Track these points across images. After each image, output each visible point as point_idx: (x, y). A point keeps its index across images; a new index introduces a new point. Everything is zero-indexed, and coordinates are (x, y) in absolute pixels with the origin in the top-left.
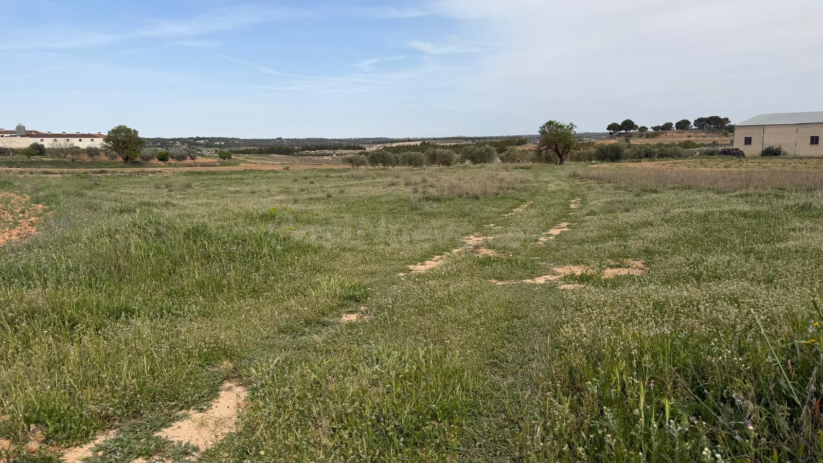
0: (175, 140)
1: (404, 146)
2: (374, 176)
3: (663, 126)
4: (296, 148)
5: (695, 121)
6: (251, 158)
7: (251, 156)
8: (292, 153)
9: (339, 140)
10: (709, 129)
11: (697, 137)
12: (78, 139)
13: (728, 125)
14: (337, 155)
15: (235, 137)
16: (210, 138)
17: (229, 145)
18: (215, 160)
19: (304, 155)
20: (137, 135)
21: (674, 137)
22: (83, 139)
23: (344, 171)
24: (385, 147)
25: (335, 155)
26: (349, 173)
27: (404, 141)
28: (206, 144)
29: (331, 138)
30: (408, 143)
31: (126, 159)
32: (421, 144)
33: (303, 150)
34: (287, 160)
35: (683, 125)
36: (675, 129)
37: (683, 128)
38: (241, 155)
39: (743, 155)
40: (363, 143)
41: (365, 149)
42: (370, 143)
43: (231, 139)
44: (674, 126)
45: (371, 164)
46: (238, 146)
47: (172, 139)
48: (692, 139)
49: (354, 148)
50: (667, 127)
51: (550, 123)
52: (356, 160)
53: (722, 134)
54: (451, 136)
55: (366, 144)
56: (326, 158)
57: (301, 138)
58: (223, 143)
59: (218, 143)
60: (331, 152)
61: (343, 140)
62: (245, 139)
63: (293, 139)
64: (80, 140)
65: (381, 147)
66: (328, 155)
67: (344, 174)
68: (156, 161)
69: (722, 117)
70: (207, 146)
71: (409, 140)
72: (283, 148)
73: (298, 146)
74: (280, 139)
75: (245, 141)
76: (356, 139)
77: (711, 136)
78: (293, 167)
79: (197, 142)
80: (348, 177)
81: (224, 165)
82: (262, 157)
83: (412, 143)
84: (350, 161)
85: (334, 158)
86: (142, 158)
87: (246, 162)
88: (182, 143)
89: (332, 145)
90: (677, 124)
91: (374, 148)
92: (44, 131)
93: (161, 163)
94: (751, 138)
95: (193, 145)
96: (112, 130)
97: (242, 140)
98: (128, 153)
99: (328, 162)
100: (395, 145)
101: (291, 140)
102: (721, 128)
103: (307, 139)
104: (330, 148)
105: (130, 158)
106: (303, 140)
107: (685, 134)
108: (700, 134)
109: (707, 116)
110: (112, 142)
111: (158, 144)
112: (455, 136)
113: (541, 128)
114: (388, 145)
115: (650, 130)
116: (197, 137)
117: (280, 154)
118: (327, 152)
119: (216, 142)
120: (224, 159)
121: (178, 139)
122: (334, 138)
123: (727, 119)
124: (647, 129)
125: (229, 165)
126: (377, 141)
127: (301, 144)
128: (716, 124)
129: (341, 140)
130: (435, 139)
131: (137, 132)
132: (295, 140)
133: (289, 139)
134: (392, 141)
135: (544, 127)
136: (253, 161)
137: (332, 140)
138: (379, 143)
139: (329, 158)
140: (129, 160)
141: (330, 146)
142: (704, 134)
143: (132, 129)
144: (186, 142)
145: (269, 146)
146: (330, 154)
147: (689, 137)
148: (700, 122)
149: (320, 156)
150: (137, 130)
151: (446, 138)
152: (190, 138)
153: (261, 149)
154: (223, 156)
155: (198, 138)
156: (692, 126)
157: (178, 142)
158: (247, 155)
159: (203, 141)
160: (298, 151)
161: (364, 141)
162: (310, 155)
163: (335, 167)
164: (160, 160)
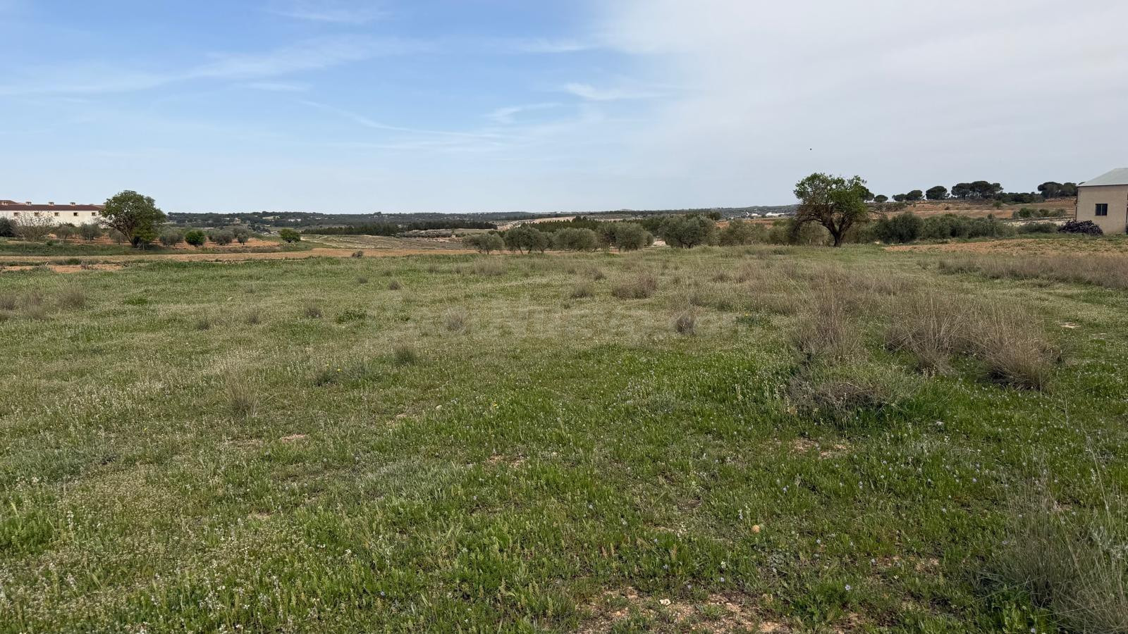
0: (233, 216)
1: (550, 223)
2: (526, 269)
3: (909, 194)
4: (400, 226)
5: (954, 188)
6: (331, 241)
7: (331, 237)
8: (395, 233)
9: (460, 215)
10: (972, 198)
11: (957, 209)
12: (72, 212)
13: (999, 192)
14: (457, 236)
15: (316, 212)
16: (282, 213)
17: (308, 222)
18: (276, 244)
19: (411, 236)
20: (153, 205)
21: (926, 209)
22: (80, 213)
23: (466, 259)
24: (524, 225)
25: (454, 236)
26: (475, 264)
27: (549, 216)
28: (276, 221)
29: (449, 213)
30: (555, 219)
31: (136, 242)
32: (574, 220)
33: (409, 229)
34: (385, 242)
35: (936, 193)
36: (925, 198)
37: (936, 198)
38: (318, 236)
39: (1100, 232)
40: (493, 220)
41: (495, 227)
42: (502, 220)
43: (311, 214)
44: (924, 194)
45: (510, 247)
46: (320, 223)
47: (230, 214)
48: (952, 211)
49: (480, 226)
50: (915, 195)
51: (814, 177)
52: (485, 243)
53: (992, 205)
54: (613, 210)
55: (497, 220)
56: (441, 240)
57: (408, 212)
58: (299, 220)
59: (292, 220)
60: (449, 231)
61: (465, 216)
62: (331, 215)
63: (398, 215)
64: (75, 214)
65: (517, 224)
66: (444, 236)
67: (466, 265)
68: (185, 244)
69: (991, 182)
70: (277, 224)
71: (557, 215)
72: (382, 226)
73: (403, 223)
74: (379, 214)
75: (330, 216)
76: (482, 214)
77: (977, 208)
78: (392, 252)
79: (264, 218)
80: (473, 272)
81: (287, 249)
82: (348, 238)
83: (562, 219)
84: (476, 243)
85: (453, 240)
86: (163, 240)
87: (322, 245)
88: (242, 220)
89: (450, 222)
90: (928, 192)
91: (509, 226)
92: (21, 200)
93: (192, 248)
94: (1106, 205)
95: (257, 221)
96: (114, 198)
97: (326, 216)
98: (138, 233)
99: (443, 246)
100: (537, 221)
101: (394, 215)
102: (989, 196)
103: (416, 214)
104: (447, 226)
105: (141, 241)
106: (411, 215)
107: (940, 205)
108: (961, 206)
109: (971, 181)
110: (113, 216)
111: (210, 222)
112: (619, 209)
113: (798, 185)
114: (527, 222)
115: (891, 200)
116: (264, 212)
117: (377, 234)
118: (443, 231)
119: (291, 218)
120: (290, 242)
121: (238, 215)
122: (453, 213)
123: (998, 185)
124: (886, 198)
125: (296, 250)
126: (512, 216)
127: (408, 221)
128: (983, 192)
129: (463, 215)
130: (591, 214)
131: (153, 200)
132: (400, 215)
133: (391, 215)
134: (533, 217)
135: (803, 184)
136: (334, 245)
137: (451, 215)
138: (515, 219)
139: (447, 240)
140: (141, 243)
141: (448, 223)
142: (967, 205)
143: (145, 196)
144: (249, 219)
145: (363, 223)
146: (447, 234)
147: (947, 209)
148: (960, 189)
149: (433, 237)
150: (152, 198)
151: (607, 213)
152: (255, 214)
153: (350, 228)
154: (290, 238)
155: (265, 214)
156: (949, 194)
157: (237, 219)
158: (326, 237)
159: (272, 217)
160: (402, 230)
161: (495, 216)
162: (419, 236)
163: (451, 252)
164: (191, 243)
